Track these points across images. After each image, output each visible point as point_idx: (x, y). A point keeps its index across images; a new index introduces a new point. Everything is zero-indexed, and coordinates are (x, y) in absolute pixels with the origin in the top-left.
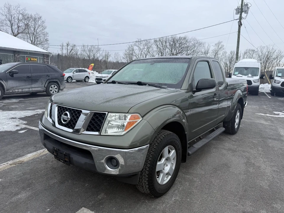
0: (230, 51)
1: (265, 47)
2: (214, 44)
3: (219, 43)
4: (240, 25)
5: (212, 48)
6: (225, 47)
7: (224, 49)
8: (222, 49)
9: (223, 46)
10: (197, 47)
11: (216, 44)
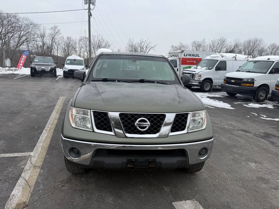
0: (67, 37)
1: (96, 36)
2: (50, 28)
3: (55, 28)
4: (90, 15)
5: (48, 32)
6: (61, 32)
7: (60, 34)
8: (59, 34)
9: (60, 31)
10: (32, 28)
11: (52, 28)
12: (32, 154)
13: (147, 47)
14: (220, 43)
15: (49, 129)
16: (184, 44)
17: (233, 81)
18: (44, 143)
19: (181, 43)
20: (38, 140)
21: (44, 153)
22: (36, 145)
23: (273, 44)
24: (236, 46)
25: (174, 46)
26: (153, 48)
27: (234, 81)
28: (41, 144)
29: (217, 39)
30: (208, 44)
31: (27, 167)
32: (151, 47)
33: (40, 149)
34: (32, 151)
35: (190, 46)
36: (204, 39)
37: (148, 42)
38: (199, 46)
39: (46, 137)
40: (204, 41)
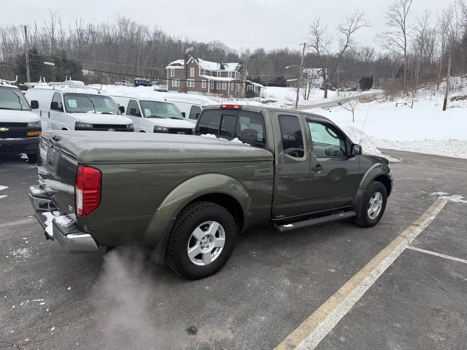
12: (407, 247)
15: (372, 273)
18: (390, 253)
20: (398, 259)
21: (393, 243)
22: (402, 254)
28: (394, 252)
31: (412, 239)
33: (397, 248)
34: (406, 248)
39: (384, 259)
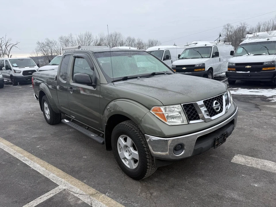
13: (7, 45)
14: (86, 37)
16: (51, 39)
17: (184, 68)
19: (47, 39)
23: (129, 37)
24: (102, 40)
25: (40, 42)
26: (15, 46)
27: (186, 68)
29: (83, 34)
30: (76, 39)
32: (12, 45)
35: (58, 41)
36: (71, 34)
37: (7, 40)
38: (67, 41)
40: (71, 36)
